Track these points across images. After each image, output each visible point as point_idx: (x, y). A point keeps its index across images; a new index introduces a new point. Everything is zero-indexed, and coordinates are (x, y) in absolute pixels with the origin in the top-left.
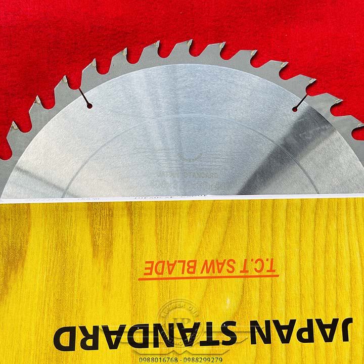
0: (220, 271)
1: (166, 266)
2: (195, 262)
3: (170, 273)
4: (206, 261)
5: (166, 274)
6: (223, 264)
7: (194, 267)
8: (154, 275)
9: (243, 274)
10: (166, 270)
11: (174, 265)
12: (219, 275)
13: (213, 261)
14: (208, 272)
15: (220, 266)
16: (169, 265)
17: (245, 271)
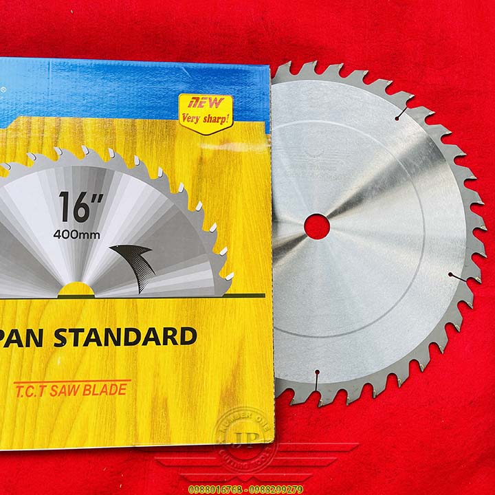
0: (64, 386)
1: (108, 391)
2: (84, 394)
3: (105, 386)
4: (75, 395)
5: (109, 384)
6: (61, 392)
7: (85, 390)
8: (118, 384)
9: (45, 384)
10: (109, 388)
11: (102, 392)
12: (65, 384)
13: (69, 395)
14: (74, 386)
15: (63, 391)
16: (106, 392)
17: (43, 387)
